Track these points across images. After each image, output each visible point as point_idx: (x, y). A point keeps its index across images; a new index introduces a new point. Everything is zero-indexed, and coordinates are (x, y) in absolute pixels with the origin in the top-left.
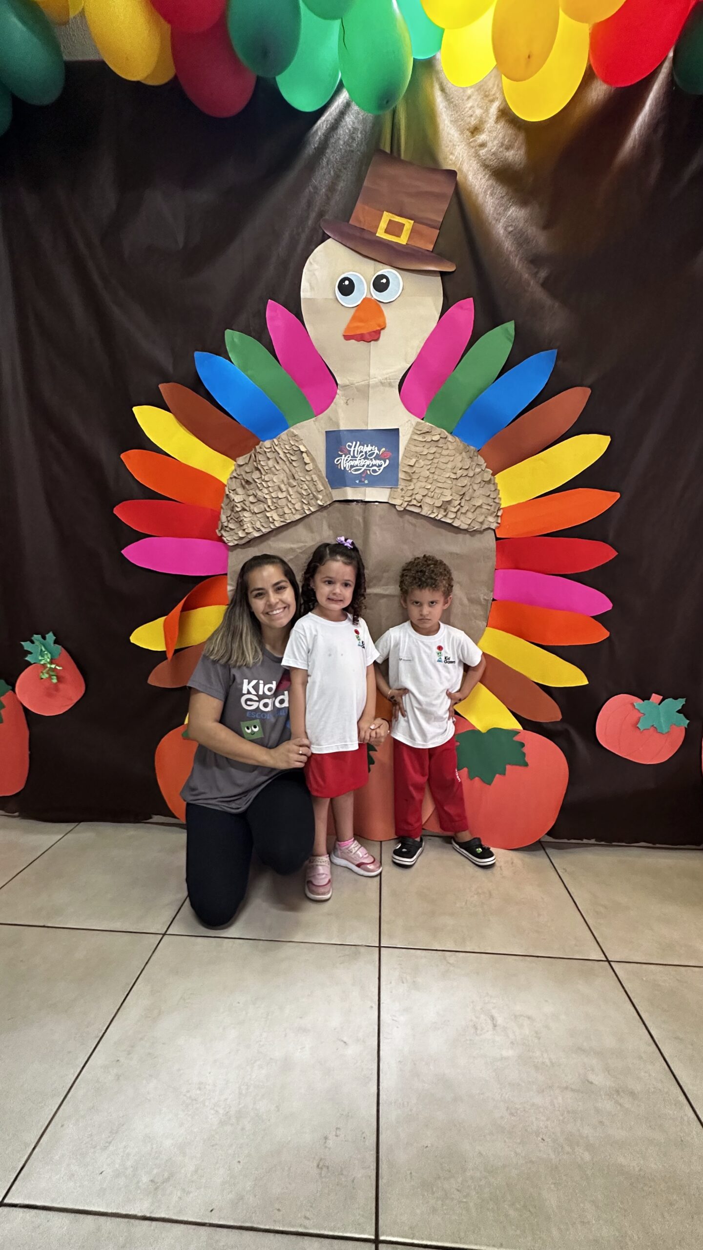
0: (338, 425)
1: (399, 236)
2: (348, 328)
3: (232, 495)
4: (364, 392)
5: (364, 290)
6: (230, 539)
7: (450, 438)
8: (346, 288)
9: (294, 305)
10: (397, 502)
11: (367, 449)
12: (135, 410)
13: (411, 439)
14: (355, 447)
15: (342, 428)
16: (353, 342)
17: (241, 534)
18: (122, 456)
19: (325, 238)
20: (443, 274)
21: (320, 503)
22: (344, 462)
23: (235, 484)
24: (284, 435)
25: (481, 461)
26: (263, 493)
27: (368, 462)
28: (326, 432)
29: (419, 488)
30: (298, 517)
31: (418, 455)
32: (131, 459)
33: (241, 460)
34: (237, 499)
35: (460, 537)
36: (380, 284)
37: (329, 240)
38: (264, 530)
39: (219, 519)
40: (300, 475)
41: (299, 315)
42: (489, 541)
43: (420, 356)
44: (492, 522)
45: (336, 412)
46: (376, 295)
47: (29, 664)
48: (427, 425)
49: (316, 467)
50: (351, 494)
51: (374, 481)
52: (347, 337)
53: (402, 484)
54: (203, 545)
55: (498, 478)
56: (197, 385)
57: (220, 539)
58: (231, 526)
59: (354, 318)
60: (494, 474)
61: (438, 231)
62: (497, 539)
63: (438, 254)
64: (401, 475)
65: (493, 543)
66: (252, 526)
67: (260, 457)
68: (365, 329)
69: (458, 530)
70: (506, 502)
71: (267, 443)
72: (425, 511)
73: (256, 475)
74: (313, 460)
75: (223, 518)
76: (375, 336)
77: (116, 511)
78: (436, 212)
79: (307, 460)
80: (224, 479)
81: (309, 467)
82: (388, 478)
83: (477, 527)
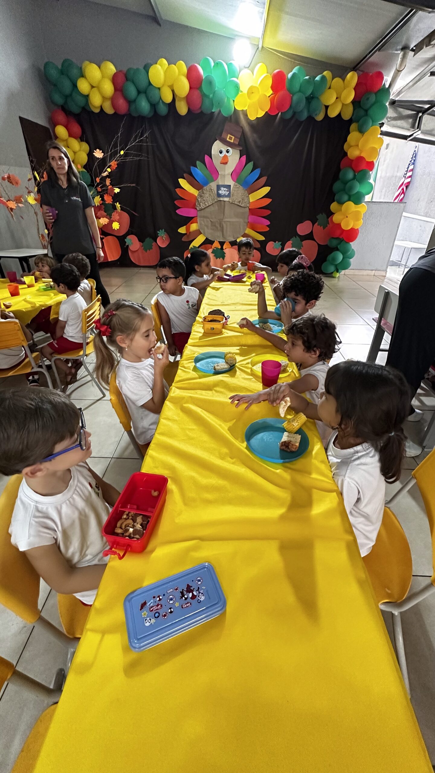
0: (219, 183)
1: (231, 140)
2: (221, 161)
3: (198, 199)
4: (224, 176)
5: (224, 153)
6: (197, 208)
7: (241, 187)
8: (221, 152)
9: (210, 156)
10: (230, 201)
11: (225, 189)
12: (179, 180)
13: (233, 187)
14: (222, 189)
15: (220, 184)
16: (222, 164)
17: (200, 208)
18: (176, 190)
19: (216, 140)
20: (240, 150)
21: (216, 201)
22: (220, 192)
23: (199, 197)
24: (208, 185)
25: (246, 192)
26: (205, 199)
27: (225, 192)
28: (217, 185)
29: (234, 197)
30: (211, 204)
31: (234, 190)
32: (178, 190)
33: (200, 191)
34: (199, 200)
35: (242, 208)
36: (228, 152)
37: (218, 141)
38: (205, 207)
39: (196, 204)
40: (212, 194)
41: (211, 158)
42: (247, 209)
43: (235, 168)
44: (248, 205)
45: (219, 181)
46: (227, 154)
47: (159, 236)
48: (236, 184)
49: (215, 193)
50: (221, 199)
51: (226, 196)
52: (221, 163)
53: (231, 197)
54: (192, 210)
55: (250, 195)
56: (191, 174)
57: (196, 209)
58: (198, 206)
59: (222, 159)
60: (249, 195)
61: (239, 140)
62: (249, 209)
63: (239, 145)
64: (231, 195)
65: (248, 210)
66: (202, 206)
67: (204, 190)
68: (224, 162)
69: (242, 207)
70: (251, 201)
71: (205, 187)
72: (236, 203)
73: (203, 195)
74: (214, 191)
75: (197, 204)
76: (226, 163)
77: (175, 202)
78: (239, 135)
79: (213, 191)
80: (196, 195)
81: (213, 193)
82: (229, 196)
83: (245, 206)
